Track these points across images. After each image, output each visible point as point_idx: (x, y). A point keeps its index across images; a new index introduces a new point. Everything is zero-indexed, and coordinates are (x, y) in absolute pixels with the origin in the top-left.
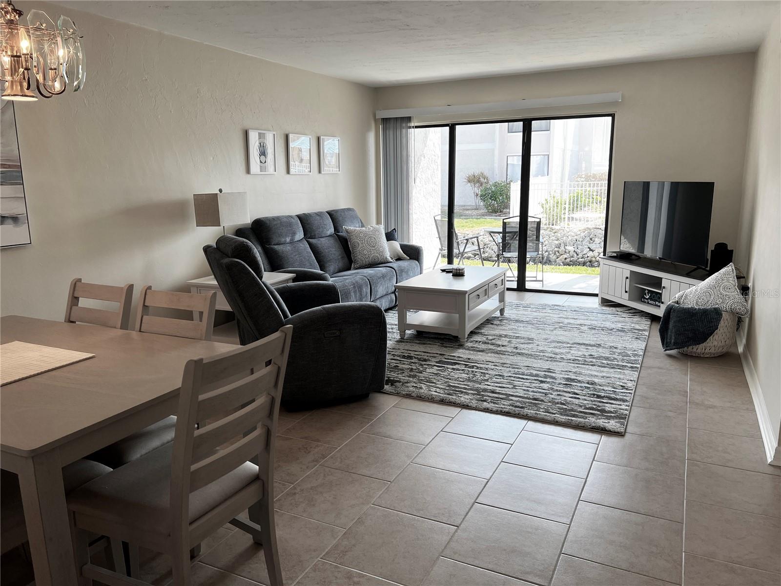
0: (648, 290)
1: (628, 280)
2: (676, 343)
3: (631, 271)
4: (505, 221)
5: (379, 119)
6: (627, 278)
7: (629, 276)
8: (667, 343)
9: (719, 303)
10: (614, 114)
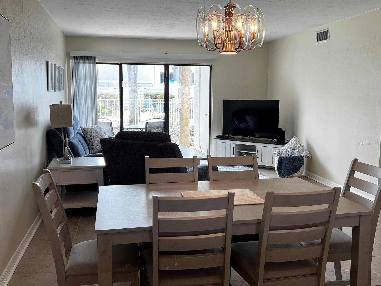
0: (244, 152)
1: (235, 149)
2: (288, 173)
3: (236, 144)
4: (147, 121)
5: (72, 56)
6: (234, 148)
7: (235, 147)
8: (282, 174)
9: (299, 153)
10: (211, 65)
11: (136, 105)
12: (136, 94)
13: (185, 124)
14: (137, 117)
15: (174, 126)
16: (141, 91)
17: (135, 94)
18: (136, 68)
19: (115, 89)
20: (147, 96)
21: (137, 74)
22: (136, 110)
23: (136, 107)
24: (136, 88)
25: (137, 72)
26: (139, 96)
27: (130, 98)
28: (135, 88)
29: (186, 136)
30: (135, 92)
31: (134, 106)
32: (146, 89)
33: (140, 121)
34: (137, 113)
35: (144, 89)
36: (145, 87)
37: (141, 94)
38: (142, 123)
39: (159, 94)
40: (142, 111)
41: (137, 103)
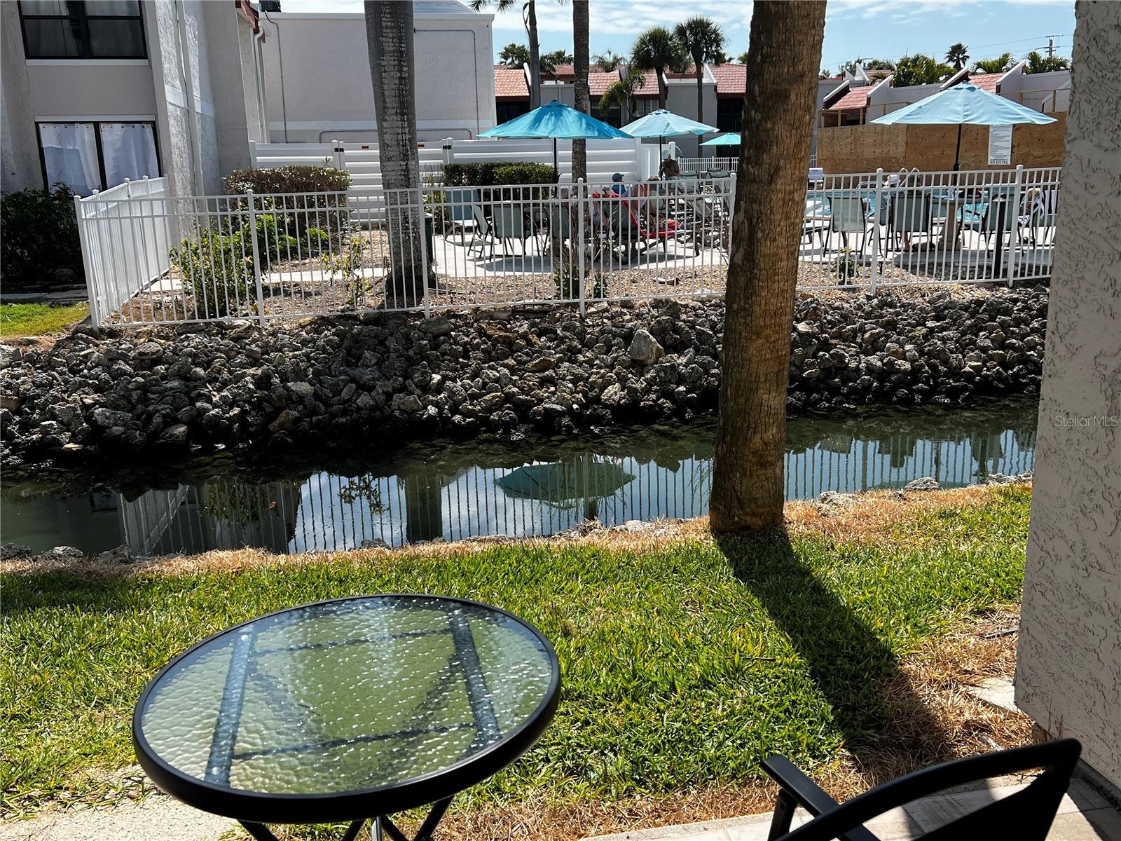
11: (415, 216)
12: (410, 167)
13: (762, 371)
14: (419, 267)
15: (582, 306)
16: (429, 158)
17: (407, 164)
18: (407, 47)
19: (336, 150)
20: (454, 173)
21: (411, 77)
22: (415, 237)
23: (414, 224)
24: (409, 140)
25: (411, 66)
26: (423, 174)
27: (387, 185)
28: (407, 137)
29: (761, 456)
30: (405, 157)
31: (406, 220)
32: (449, 147)
33: (432, 283)
34: (418, 250)
35: (445, 148)
36: (445, 141)
37: (431, 168)
38: (444, 293)
39: (499, 165)
40: (439, 232)
41: (416, 205)
